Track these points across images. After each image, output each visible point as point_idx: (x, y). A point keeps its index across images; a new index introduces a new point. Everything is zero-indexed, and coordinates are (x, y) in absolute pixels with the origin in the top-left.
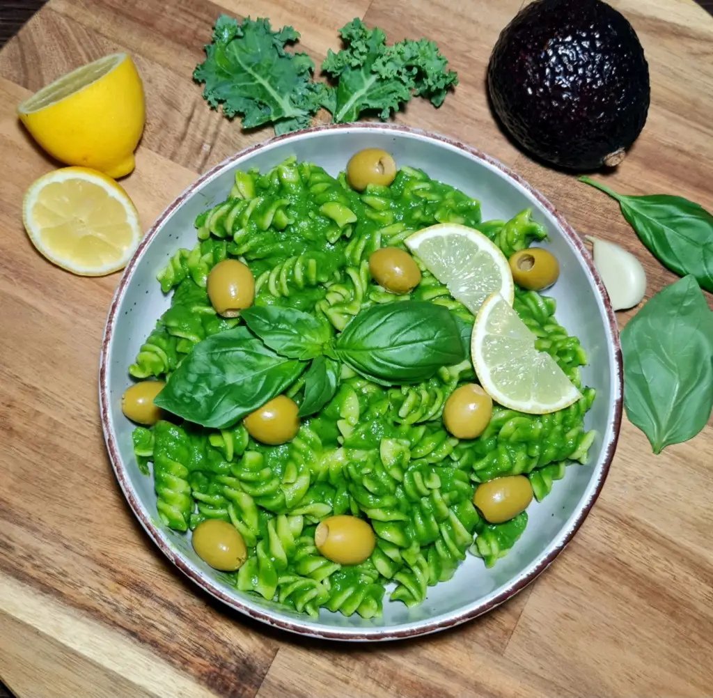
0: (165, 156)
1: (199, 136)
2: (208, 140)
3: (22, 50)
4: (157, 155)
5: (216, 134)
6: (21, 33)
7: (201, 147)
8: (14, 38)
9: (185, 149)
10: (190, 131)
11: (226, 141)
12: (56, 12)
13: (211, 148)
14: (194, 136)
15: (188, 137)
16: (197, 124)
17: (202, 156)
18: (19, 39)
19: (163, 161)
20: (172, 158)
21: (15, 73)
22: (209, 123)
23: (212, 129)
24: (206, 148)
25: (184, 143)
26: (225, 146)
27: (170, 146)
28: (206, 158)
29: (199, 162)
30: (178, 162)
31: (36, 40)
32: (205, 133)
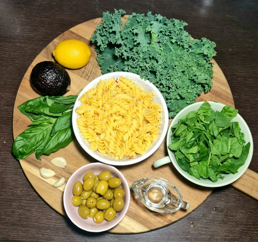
0: (80, 76)
1: (87, 72)
2: (90, 73)
3: (47, 51)
4: (78, 76)
5: (91, 72)
6: (47, 47)
7: (88, 74)
8: (46, 48)
9: (84, 75)
10: (86, 71)
11: (94, 73)
12: (56, 42)
13: (90, 74)
14: (86, 72)
15: (85, 72)
16: (87, 69)
17: (88, 76)
18: (47, 48)
19: (79, 77)
20: (81, 77)
21: (46, 56)
22: (90, 69)
23: (91, 70)
24: (89, 75)
25: (84, 73)
26: (93, 74)
27: (80, 74)
28: (89, 77)
29: (87, 78)
30: (82, 78)
31: (51, 48)
32: (89, 71)
